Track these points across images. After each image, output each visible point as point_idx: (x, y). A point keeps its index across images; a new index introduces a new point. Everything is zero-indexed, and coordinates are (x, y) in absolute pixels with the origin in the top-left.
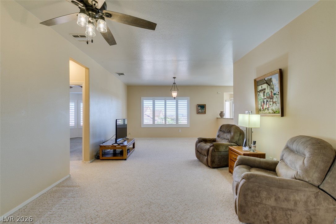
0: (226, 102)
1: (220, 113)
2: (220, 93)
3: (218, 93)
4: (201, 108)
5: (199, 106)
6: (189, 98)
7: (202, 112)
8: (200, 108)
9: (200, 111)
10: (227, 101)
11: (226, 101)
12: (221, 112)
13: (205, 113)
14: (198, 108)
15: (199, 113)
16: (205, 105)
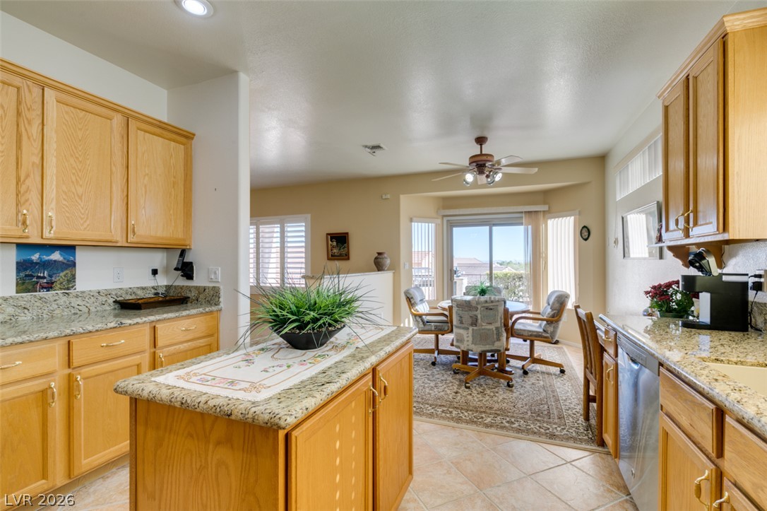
0: (415, 225)
1: (376, 258)
2: (388, 196)
3: (384, 197)
4: (337, 244)
5: (332, 238)
6: (309, 216)
7: (341, 255)
8: (335, 243)
9: (335, 251)
10: (414, 219)
11: (411, 220)
12: (379, 254)
13: (348, 259)
14: (330, 242)
15: (332, 257)
16: (347, 233)
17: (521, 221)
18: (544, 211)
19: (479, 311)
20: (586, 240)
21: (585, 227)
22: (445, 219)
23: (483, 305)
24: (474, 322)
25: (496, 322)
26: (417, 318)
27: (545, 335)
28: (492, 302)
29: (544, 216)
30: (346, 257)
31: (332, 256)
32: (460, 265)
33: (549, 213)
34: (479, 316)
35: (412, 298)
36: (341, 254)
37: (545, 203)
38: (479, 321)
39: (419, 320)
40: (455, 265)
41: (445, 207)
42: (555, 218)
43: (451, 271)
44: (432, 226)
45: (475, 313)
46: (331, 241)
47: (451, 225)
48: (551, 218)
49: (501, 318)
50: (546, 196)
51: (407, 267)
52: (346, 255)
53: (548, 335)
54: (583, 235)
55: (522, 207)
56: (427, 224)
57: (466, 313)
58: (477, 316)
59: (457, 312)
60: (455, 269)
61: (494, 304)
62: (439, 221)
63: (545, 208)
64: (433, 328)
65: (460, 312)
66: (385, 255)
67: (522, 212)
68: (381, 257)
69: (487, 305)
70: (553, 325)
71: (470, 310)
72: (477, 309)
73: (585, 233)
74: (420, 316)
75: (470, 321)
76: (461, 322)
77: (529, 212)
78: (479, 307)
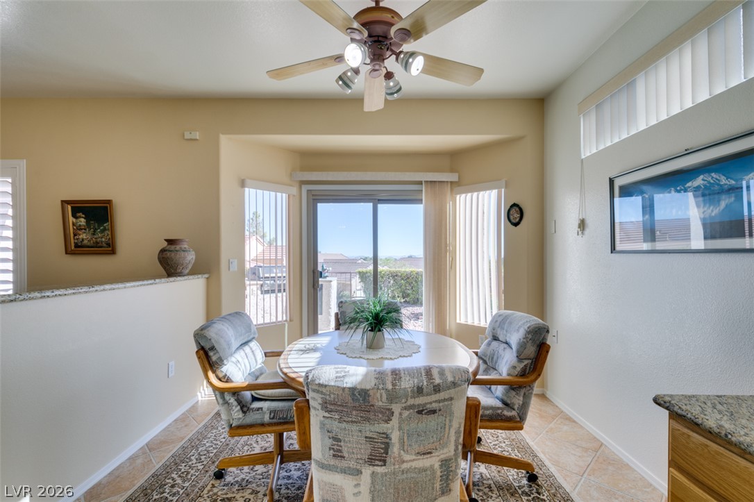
0: (250, 193)
1: (163, 251)
2: (197, 135)
3: (188, 136)
4: (87, 222)
5: (75, 212)
6: (21, 165)
7: (96, 245)
8: (82, 221)
10: (248, 182)
11: (243, 184)
12: (171, 242)
13: (113, 252)
14: (71, 219)
15: (76, 249)
16: (109, 202)
17: (419, 197)
18: (451, 182)
19: (395, 421)
20: (516, 224)
21: (515, 205)
22: (305, 188)
23: (411, 402)
24: (379, 454)
25: (444, 446)
26: (227, 397)
27: (508, 413)
28: (437, 389)
29: (452, 190)
30: (109, 248)
31: (77, 246)
32: (326, 261)
33: (458, 186)
34: (395, 437)
35: (213, 348)
36: (97, 243)
37: (452, 170)
38: (395, 450)
39: (232, 400)
40: (320, 259)
41: (304, 168)
42: (466, 192)
43: (314, 272)
44: (282, 198)
45: (383, 427)
46: (74, 216)
47: (316, 198)
48: (461, 193)
49: (457, 432)
50: (453, 159)
51: (234, 267)
52: (108, 245)
53: (513, 413)
54: (511, 217)
55: (421, 174)
56: (273, 194)
57: (354, 427)
58: (387, 437)
59: (322, 425)
60: (320, 269)
61: (442, 395)
62: (294, 190)
63: (453, 177)
64: (267, 418)
65: (335, 426)
66: (185, 246)
67: (420, 183)
68: (172, 247)
69: (421, 400)
70: (523, 391)
71: (368, 420)
72: (388, 415)
73: (515, 214)
74: (235, 392)
75: (365, 450)
76: (338, 455)
77: (431, 182)
78: (396, 408)
